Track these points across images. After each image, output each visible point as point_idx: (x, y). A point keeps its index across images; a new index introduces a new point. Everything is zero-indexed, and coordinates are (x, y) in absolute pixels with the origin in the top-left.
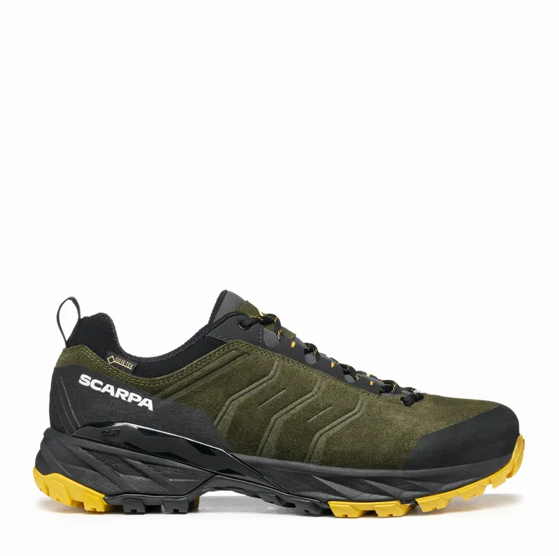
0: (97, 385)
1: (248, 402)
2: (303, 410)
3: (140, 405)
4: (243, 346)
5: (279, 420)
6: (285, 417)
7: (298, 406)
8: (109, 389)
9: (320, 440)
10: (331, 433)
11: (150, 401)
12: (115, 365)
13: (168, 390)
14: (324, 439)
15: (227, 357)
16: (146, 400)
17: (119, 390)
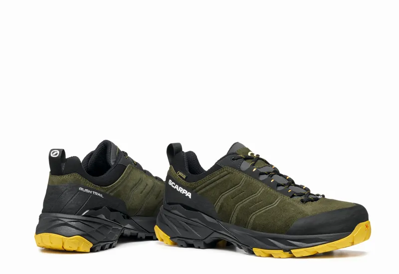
0: (173, 185)
1: (227, 197)
2: (249, 202)
3: (186, 195)
4: (230, 170)
5: (239, 206)
6: (241, 205)
7: (247, 201)
8: (176, 187)
9: (252, 218)
10: (258, 214)
11: (190, 194)
12: (179, 176)
13: (197, 189)
14: (254, 217)
15: (222, 174)
16: (189, 193)
17: (180, 188)
